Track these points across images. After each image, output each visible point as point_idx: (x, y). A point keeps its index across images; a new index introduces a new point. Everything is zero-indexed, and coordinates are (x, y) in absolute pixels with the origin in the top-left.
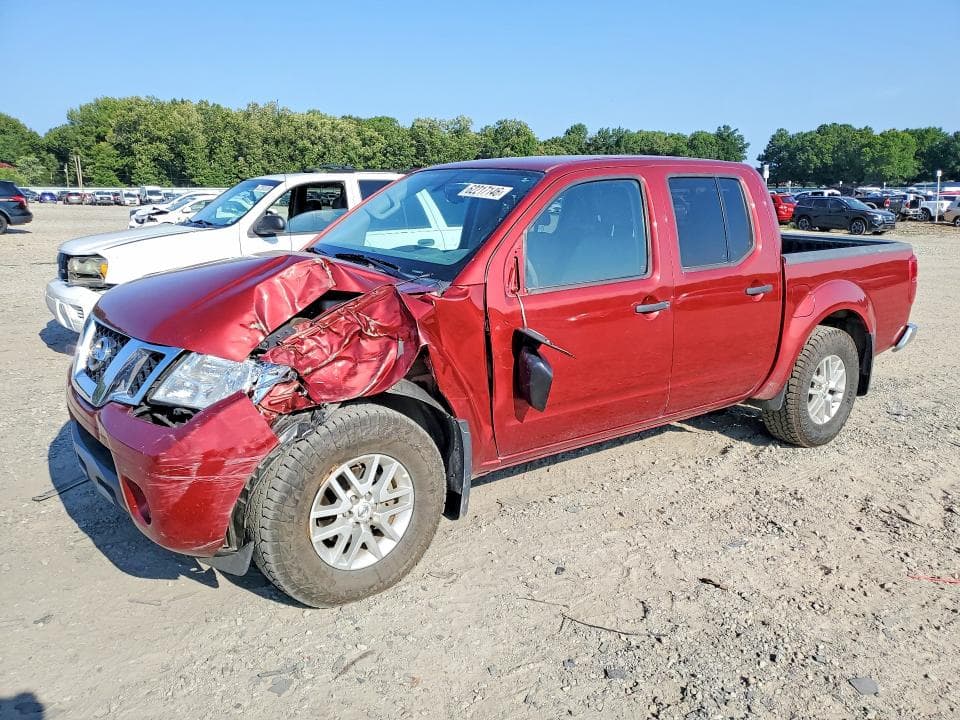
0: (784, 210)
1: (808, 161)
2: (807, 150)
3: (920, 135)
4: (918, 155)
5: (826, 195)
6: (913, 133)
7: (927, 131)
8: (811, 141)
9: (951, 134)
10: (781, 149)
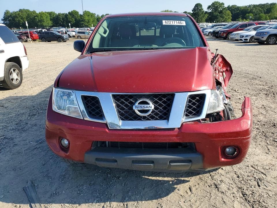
0: (34, 36)
1: (19, 21)
2: (18, 18)
3: (50, 14)
4: (51, 19)
5: (43, 31)
6: (48, 13)
7: (51, 13)
8: (18, 14)
9: (57, 14)
10: (9, 17)
